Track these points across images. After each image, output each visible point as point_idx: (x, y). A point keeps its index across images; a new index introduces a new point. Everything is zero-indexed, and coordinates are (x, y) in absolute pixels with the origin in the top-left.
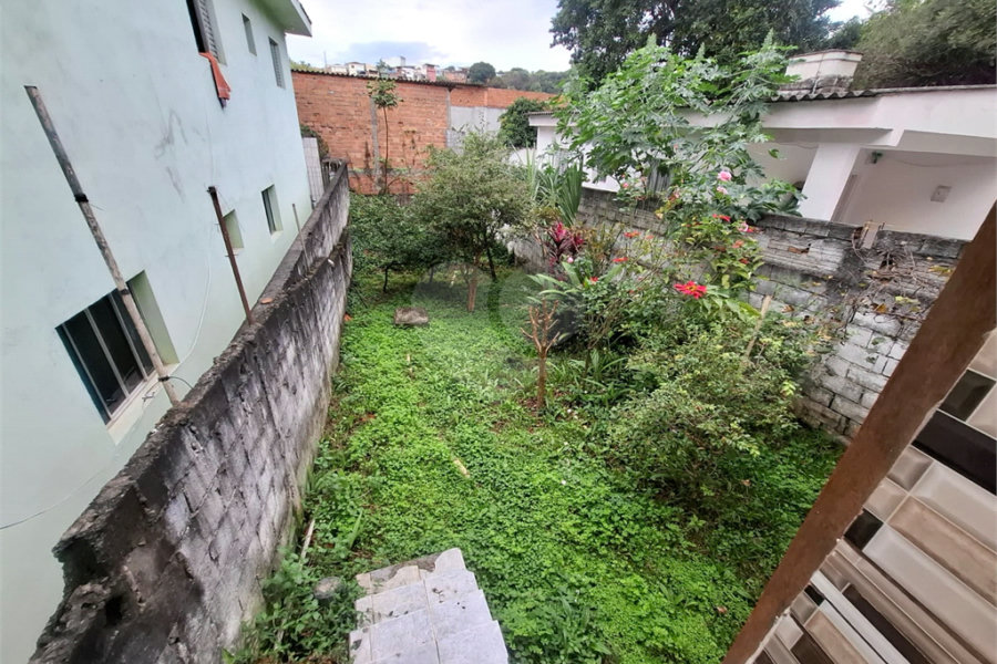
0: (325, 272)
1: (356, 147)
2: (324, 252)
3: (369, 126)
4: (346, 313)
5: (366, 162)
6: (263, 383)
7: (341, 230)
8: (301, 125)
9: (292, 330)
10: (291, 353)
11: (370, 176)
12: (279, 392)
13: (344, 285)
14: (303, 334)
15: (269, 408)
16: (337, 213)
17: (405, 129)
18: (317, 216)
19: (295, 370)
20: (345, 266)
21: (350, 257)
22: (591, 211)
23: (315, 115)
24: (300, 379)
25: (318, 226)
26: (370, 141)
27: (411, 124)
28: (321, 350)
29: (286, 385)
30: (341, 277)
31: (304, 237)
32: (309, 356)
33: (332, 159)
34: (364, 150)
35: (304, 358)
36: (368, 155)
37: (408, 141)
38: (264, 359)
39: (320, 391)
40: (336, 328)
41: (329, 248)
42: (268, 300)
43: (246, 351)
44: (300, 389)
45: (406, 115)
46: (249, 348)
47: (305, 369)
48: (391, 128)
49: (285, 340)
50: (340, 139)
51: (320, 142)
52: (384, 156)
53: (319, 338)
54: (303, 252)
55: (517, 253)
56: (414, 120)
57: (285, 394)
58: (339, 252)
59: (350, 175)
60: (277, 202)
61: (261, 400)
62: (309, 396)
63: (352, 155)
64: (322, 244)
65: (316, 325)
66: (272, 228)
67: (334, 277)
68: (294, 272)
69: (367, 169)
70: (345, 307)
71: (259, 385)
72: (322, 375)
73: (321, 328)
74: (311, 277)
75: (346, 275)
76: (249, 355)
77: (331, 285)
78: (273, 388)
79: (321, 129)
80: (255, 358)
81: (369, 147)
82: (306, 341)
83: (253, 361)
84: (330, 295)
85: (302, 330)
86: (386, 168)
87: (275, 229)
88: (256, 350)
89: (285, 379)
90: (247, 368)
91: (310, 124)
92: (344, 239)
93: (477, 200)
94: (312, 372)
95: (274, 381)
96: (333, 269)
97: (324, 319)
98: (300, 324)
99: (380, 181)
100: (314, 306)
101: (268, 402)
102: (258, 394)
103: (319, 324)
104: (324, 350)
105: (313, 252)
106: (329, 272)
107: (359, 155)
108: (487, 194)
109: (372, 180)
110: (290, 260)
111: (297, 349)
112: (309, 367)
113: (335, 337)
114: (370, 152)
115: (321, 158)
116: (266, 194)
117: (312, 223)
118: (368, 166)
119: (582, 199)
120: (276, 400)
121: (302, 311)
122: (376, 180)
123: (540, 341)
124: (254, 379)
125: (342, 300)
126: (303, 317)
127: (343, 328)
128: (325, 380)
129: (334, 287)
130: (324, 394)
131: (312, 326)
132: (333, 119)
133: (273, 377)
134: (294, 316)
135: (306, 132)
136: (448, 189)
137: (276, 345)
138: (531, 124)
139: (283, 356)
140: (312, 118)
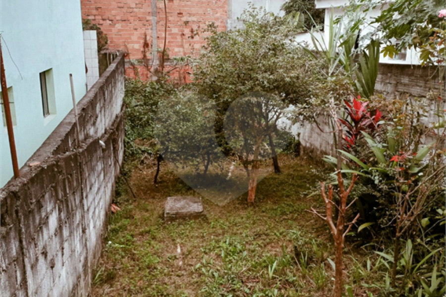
0: (96, 151)
1: (134, 38)
2: (96, 132)
3: (148, 18)
4: (113, 201)
5: (144, 52)
6: (21, 242)
7: (114, 117)
8: (83, 19)
9: (57, 199)
10: (53, 221)
11: (147, 67)
12: (37, 259)
13: (113, 173)
14: (67, 206)
15: (24, 273)
16: (111, 98)
17: (184, 19)
18: (91, 95)
19: (56, 241)
20: (115, 150)
21: (121, 145)
22: (390, 88)
23: (97, 9)
24: (60, 254)
25: (92, 104)
26: (149, 32)
27: (190, 15)
28: (84, 231)
29: (45, 254)
30: (111, 161)
31: (78, 111)
32: (71, 233)
33: (111, 49)
34: (142, 41)
35: (66, 233)
36: (146, 45)
37: (187, 31)
38: (26, 217)
39: (79, 277)
40: (101, 214)
41: (101, 131)
42: (36, 163)
43: (9, 201)
44: (58, 265)
45: (186, 6)
46: (12, 200)
47: (66, 245)
48: (170, 18)
49: (49, 206)
50: (119, 30)
51: (99, 34)
52: (162, 46)
53: (83, 217)
54: (75, 124)
55: (303, 143)
56: (194, 11)
57: (42, 264)
58: (112, 137)
59: (127, 66)
60: (53, 85)
61: (16, 260)
62: (67, 279)
63: (130, 46)
64: (94, 124)
65: (81, 201)
66: (46, 111)
67: (104, 158)
68: (65, 141)
69: (145, 61)
70: (112, 195)
71: (17, 243)
72: (82, 259)
73: (86, 208)
74: (81, 150)
75: (116, 161)
76: (11, 206)
77: (100, 166)
78: (31, 253)
79: (101, 22)
80: (17, 212)
81: (148, 38)
82: (70, 215)
83: (14, 215)
84: (98, 176)
85: (67, 201)
86: (164, 57)
87: (48, 113)
88: (18, 203)
89: (44, 248)
90: (8, 220)
91: (91, 18)
92: (117, 125)
93: (259, 77)
94: (73, 251)
95: (33, 246)
96: (104, 150)
97: (90, 198)
98: (66, 194)
99: (156, 71)
100: (81, 181)
101: (24, 266)
102: (14, 252)
103: (85, 201)
104: (87, 231)
105: (85, 128)
106: (99, 153)
107: (137, 46)
108: (271, 70)
109: (149, 70)
110: (62, 130)
111: (60, 220)
112: (71, 245)
113: (100, 223)
114: (149, 42)
115: (99, 49)
116: (43, 76)
117: (87, 100)
118: (145, 56)
119: (379, 77)
120: (32, 267)
121: (69, 182)
122: (152, 70)
123: (335, 225)
124: (12, 234)
125: (110, 185)
126: (70, 189)
127: (110, 217)
128: (85, 265)
129: (104, 169)
130: (82, 283)
131: (78, 201)
132: (113, 12)
133: (33, 240)
134: (61, 184)
135: (87, 25)
136: (228, 66)
137: (40, 206)
138: (317, 7)
139: (45, 222)
140: (94, 12)
